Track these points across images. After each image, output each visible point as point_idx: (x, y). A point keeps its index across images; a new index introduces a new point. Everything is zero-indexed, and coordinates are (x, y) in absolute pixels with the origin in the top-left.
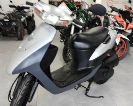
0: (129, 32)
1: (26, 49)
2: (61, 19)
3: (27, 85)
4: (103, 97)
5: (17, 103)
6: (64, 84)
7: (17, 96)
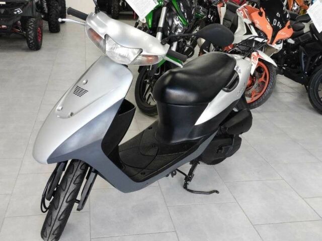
0: (278, 48)
1: (72, 114)
2: (144, 53)
3: (76, 182)
4: (217, 192)
5: (60, 217)
6: (144, 173)
7: (58, 203)
